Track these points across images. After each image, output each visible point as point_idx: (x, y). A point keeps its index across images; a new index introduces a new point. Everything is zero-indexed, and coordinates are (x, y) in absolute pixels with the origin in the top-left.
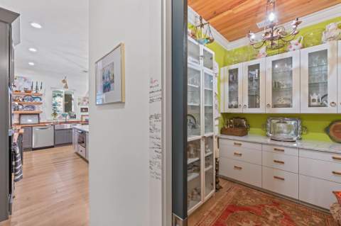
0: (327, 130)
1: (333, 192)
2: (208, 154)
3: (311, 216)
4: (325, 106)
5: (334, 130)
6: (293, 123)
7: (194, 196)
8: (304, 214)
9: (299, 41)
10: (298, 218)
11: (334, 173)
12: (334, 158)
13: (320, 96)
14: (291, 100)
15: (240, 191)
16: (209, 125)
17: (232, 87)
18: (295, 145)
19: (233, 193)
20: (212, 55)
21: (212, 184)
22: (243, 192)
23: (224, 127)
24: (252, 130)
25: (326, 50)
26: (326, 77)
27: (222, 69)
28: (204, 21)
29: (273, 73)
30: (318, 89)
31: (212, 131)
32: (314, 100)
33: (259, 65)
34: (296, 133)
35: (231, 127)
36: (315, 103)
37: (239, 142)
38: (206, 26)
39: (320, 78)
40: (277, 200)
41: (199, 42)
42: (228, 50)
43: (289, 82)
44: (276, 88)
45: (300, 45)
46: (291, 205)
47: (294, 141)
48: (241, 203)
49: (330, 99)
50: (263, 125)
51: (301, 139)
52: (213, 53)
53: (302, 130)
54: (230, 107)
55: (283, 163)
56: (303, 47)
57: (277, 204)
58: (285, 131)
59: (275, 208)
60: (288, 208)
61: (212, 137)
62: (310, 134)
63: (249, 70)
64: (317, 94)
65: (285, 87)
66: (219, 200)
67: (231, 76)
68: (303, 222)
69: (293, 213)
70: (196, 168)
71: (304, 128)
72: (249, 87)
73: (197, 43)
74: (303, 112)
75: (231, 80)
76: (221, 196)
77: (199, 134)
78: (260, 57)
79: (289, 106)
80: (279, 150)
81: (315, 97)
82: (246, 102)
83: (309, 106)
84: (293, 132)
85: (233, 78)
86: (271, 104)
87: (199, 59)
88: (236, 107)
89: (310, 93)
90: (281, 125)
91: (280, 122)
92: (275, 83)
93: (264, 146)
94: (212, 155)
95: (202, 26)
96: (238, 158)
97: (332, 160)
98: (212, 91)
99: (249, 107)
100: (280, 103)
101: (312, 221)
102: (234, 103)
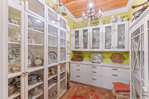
0: (111, 58)
1: (113, 83)
2: (63, 72)
3: (105, 94)
4: (110, 48)
5: (113, 58)
6: (100, 55)
7: (54, 96)
8: (103, 94)
9: (102, 22)
10: (101, 96)
11: (113, 75)
12: (113, 69)
13: (109, 44)
14: (99, 45)
15: (79, 87)
16: (63, 57)
17: (77, 39)
18: (100, 64)
19: (75, 89)
20: (65, 21)
21: (65, 87)
22: (80, 87)
23: (73, 58)
24: (85, 58)
25: (111, 26)
26: (111, 37)
27: (72, 30)
28: (61, 4)
29: (93, 34)
30: (108, 42)
31: (65, 60)
32: (107, 46)
33: (87, 30)
34: (101, 59)
35: (76, 57)
36: (107, 47)
37: (79, 65)
38: (62, 6)
39: (109, 37)
40: (93, 89)
41: (57, 13)
42: (75, 22)
43: (99, 38)
44: (94, 40)
45: (103, 23)
46: (98, 90)
47: (100, 63)
48: (78, 94)
49: (112, 46)
50: (89, 56)
51: (102, 62)
52: (66, 21)
53: (103, 58)
54: (76, 48)
55: (96, 72)
56: (104, 24)
57: (93, 91)
58: (97, 58)
59: (93, 93)
60: (98, 92)
61: (65, 63)
62: (106, 59)
63: (84, 32)
64: (108, 43)
65: (97, 40)
66: (68, 95)
67: (76, 34)
68: (102, 98)
69: (99, 94)
70: (55, 81)
71: (104, 57)
72: (83, 39)
73: (56, 13)
74: (103, 50)
75: (76, 35)
76: (69, 92)
77: (57, 62)
78: (88, 26)
79: (98, 48)
80: (95, 67)
81: (107, 45)
82: (82, 46)
83: (105, 48)
84: (100, 59)
85: (77, 35)
86: (92, 47)
87: (57, 22)
88: (78, 48)
89: (106, 43)
90: (96, 56)
91: (95, 55)
92: (93, 38)
93: (89, 66)
94: (65, 72)
95: (60, 5)
96: (78, 71)
97: (112, 70)
98: (65, 40)
99: (84, 48)
100: (95, 47)
101: (106, 97)
102: (77, 46)
